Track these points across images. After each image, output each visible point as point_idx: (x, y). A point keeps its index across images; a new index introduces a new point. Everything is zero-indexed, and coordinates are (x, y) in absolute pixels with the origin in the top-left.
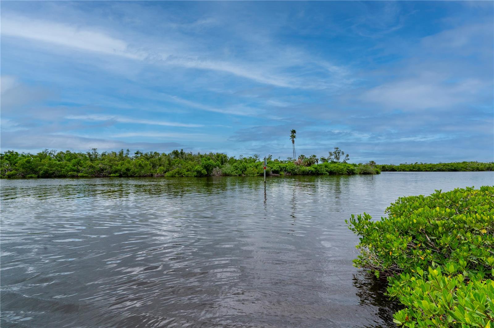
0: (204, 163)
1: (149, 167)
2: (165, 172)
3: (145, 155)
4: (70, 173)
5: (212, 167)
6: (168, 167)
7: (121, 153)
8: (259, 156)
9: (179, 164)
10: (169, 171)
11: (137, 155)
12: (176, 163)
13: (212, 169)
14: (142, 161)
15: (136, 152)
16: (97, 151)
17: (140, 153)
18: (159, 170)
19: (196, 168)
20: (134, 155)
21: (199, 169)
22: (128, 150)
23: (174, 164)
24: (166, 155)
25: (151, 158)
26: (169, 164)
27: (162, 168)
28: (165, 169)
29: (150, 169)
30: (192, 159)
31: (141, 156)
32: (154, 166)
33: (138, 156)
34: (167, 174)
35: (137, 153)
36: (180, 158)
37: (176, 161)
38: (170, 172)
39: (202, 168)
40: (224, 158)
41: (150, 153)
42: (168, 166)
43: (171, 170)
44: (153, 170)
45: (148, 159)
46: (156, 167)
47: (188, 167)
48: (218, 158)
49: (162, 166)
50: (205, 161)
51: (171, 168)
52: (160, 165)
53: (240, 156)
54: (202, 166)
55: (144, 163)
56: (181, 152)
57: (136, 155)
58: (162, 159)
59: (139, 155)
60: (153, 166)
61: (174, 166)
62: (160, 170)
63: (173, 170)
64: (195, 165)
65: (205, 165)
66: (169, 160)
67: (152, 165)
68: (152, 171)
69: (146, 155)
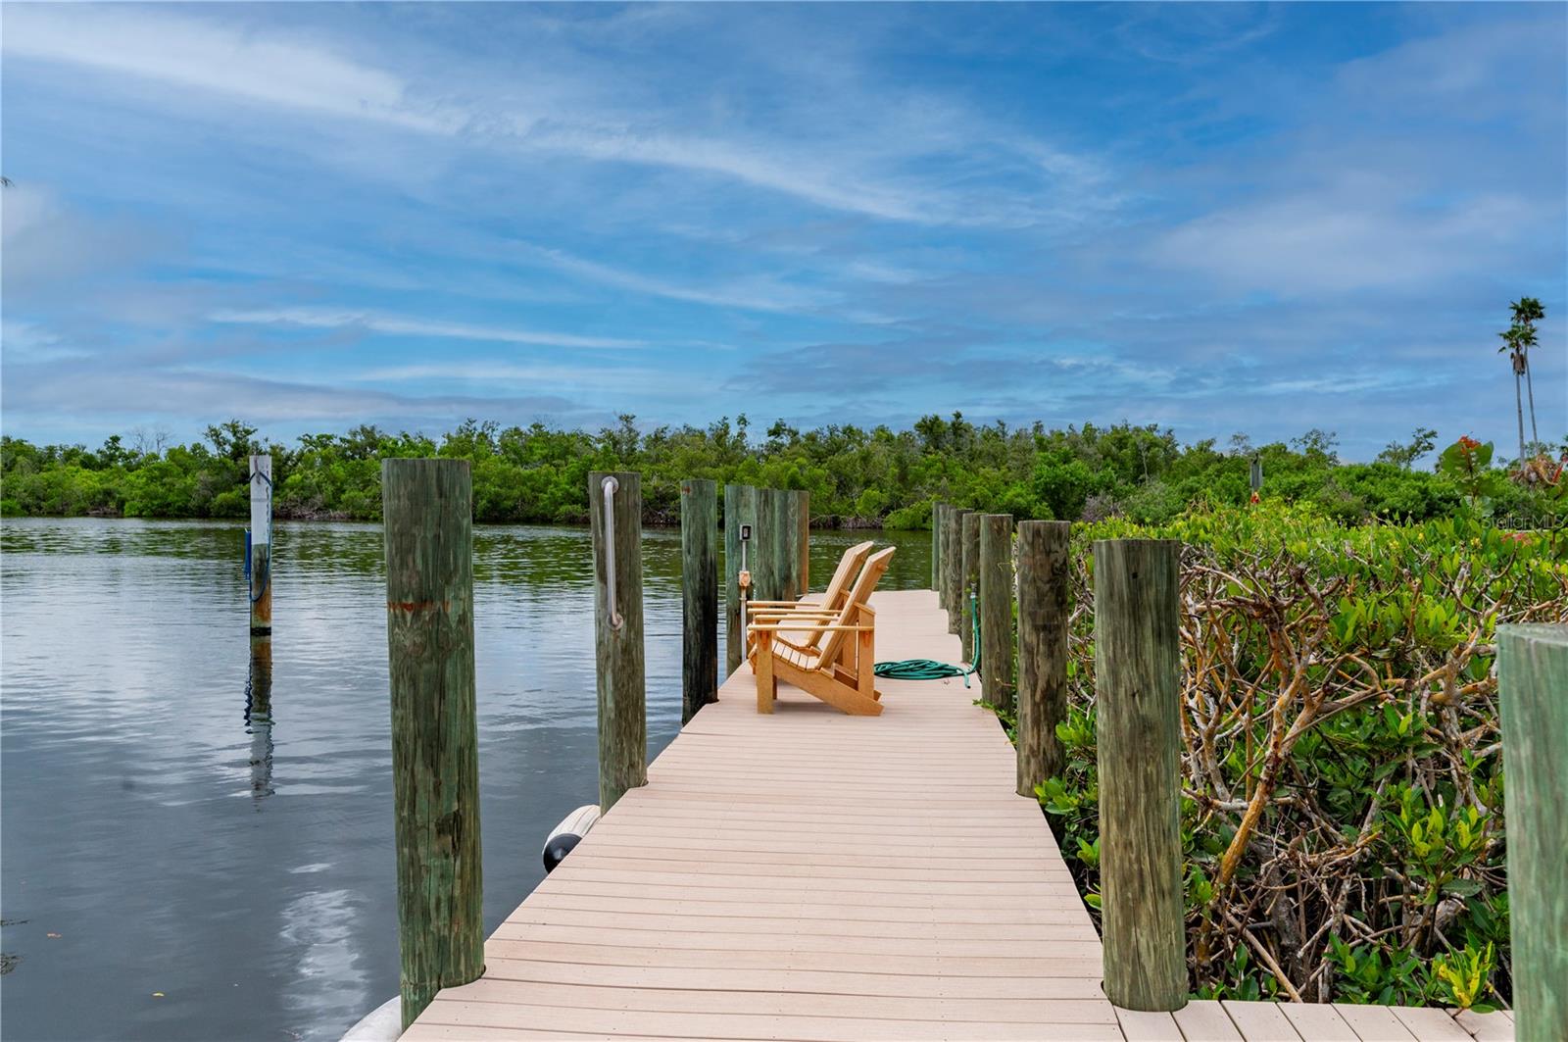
0: (1044, 472)
1: (826, 490)
2: (886, 512)
3: (808, 439)
4: (563, 509)
5: (1078, 490)
6: (899, 490)
7: (721, 434)
8: (1333, 439)
9: (939, 478)
10: (899, 506)
11: (779, 440)
12: (929, 473)
13: (1082, 502)
14: (801, 467)
15: (772, 427)
16: (635, 425)
17: (790, 431)
18: (864, 500)
19: (1010, 494)
20: (766, 440)
21: (1020, 499)
22: (743, 421)
23: (920, 479)
24: (890, 439)
25: (832, 452)
26: (902, 478)
27: (873, 492)
28: (885, 499)
29: (829, 500)
30: (996, 459)
31: (795, 442)
32: (844, 486)
33: (782, 445)
34: (893, 519)
35: (776, 432)
36: (948, 454)
37: (928, 467)
38: (906, 510)
39: (1033, 497)
40: (1148, 449)
41: (827, 433)
42: (898, 485)
43: (909, 504)
44: (841, 501)
45: (819, 458)
46: (851, 489)
47: (974, 491)
48: (1121, 449)
49: (874, 485)
50: (1051, 464)
51: (910, 496)
52: (867, 484)
53: (1236, 437)
54: (1036, 486)
55: (806, 472)
56: (953, 424)
57: (772, 438)
58: (875, 459)
59: (785, 440)
60: (838, 487)
61: (920, 488)
62: (868, 500)
63: (916, 505)
64: (1006, 483)
65: (1046, 484)
66: (900, 461)
67: (835, 481)
68: (835, 505)
69: (811, 438)
